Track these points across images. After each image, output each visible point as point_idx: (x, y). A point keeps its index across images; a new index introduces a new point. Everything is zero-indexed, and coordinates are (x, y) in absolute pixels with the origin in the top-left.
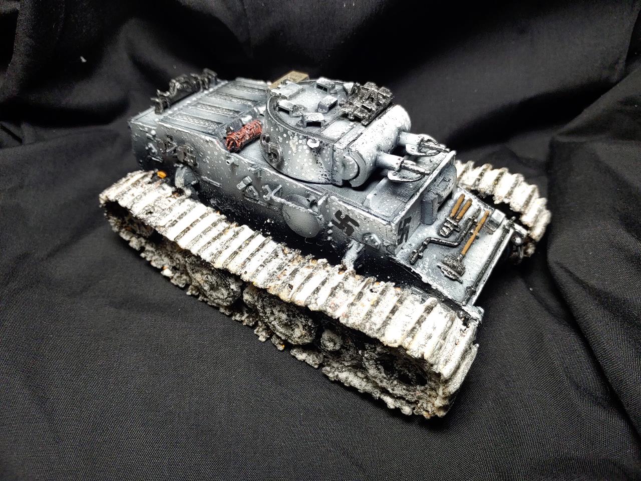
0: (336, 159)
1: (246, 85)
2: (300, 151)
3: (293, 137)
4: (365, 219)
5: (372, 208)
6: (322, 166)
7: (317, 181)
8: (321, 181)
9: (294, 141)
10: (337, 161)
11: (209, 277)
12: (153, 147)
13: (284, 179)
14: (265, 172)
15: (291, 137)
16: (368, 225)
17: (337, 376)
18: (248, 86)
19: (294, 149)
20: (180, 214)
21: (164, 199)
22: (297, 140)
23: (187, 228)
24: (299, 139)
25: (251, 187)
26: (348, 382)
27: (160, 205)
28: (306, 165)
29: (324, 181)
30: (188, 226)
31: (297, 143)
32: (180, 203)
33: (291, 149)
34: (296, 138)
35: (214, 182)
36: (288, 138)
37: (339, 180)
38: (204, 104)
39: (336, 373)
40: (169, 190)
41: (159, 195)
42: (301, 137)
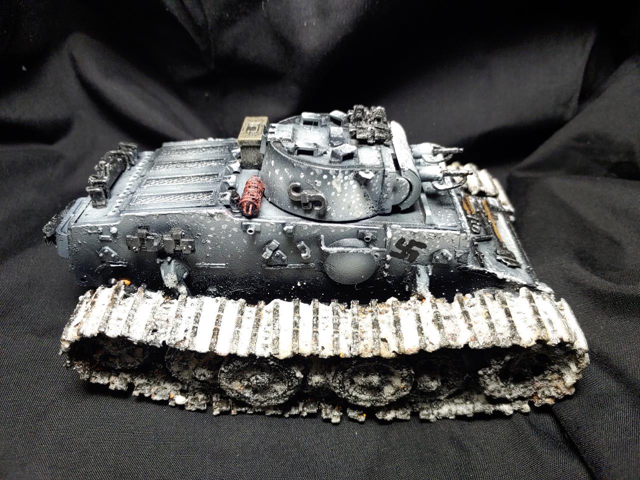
0: (388, 185)
1: (184, 148)
2: (346, 188)
3: (336, 175)
4: (435, 237)
5: (436, 224)
6: (370, 198)
7: (365, 216)
8: (369, 215)
9: (339, 180)
10: (387, 187)
11: (259, 377)
12: (111, 250)
13: (328, 227)
14: (301, 227)
15: (334, 177)
16: (438, 242)
17: (439, 414)
18: (189, 148)
19: (339, 189)
20: (193, 318)
21: (160, 308)
22: (341, 177)
23: (215, 329)
24: (345, 175)
25: (279, 252)
26: (453, 413)
27: (159, 317)
28: (354, 202)
29: (371, 213)
30: (213, 326)
31: (342, 181)
32: (185, 305)
33: (335, 190)
34: (340, 176)
35: (217, 264)
36: (330, 178)
37: (388, 206)
38: (158, 179)
39: (435, 412)
40: (158, 296)
41: (152, 306)
42: (346, 173)
